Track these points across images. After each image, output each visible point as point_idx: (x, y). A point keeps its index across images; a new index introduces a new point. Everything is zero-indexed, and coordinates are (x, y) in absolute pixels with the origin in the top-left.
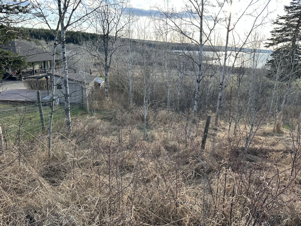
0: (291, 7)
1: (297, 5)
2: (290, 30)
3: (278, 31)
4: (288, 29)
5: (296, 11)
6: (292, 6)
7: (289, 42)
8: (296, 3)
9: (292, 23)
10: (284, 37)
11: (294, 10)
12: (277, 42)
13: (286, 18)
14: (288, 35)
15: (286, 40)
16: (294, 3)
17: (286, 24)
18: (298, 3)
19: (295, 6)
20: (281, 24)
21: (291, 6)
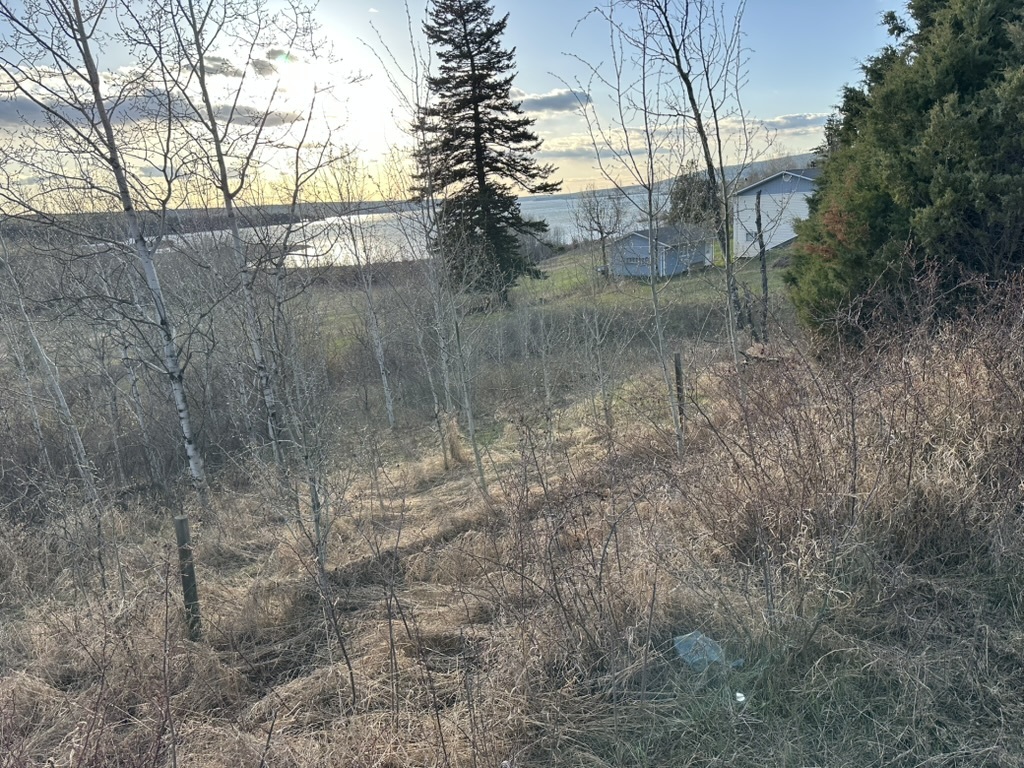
0: (444, 81)
1: (457, 74)
2: (461, 146)
3: (434, 151)
4: (457, 143)
5: (461, 90)
6: (445, 76)
7: (469, 180)
8: (454, 68)
9: (462, 124)
10: (451, 166)
11: (456, 87)
12: (439, 182)
13: (440, 111)
14: (460, 161)
15: (461, 175)
16: (450, 69)
17: (448, 129)
18: (460, 67)
19: (453, 78)
20: (434, 129)
21: (444, 78)
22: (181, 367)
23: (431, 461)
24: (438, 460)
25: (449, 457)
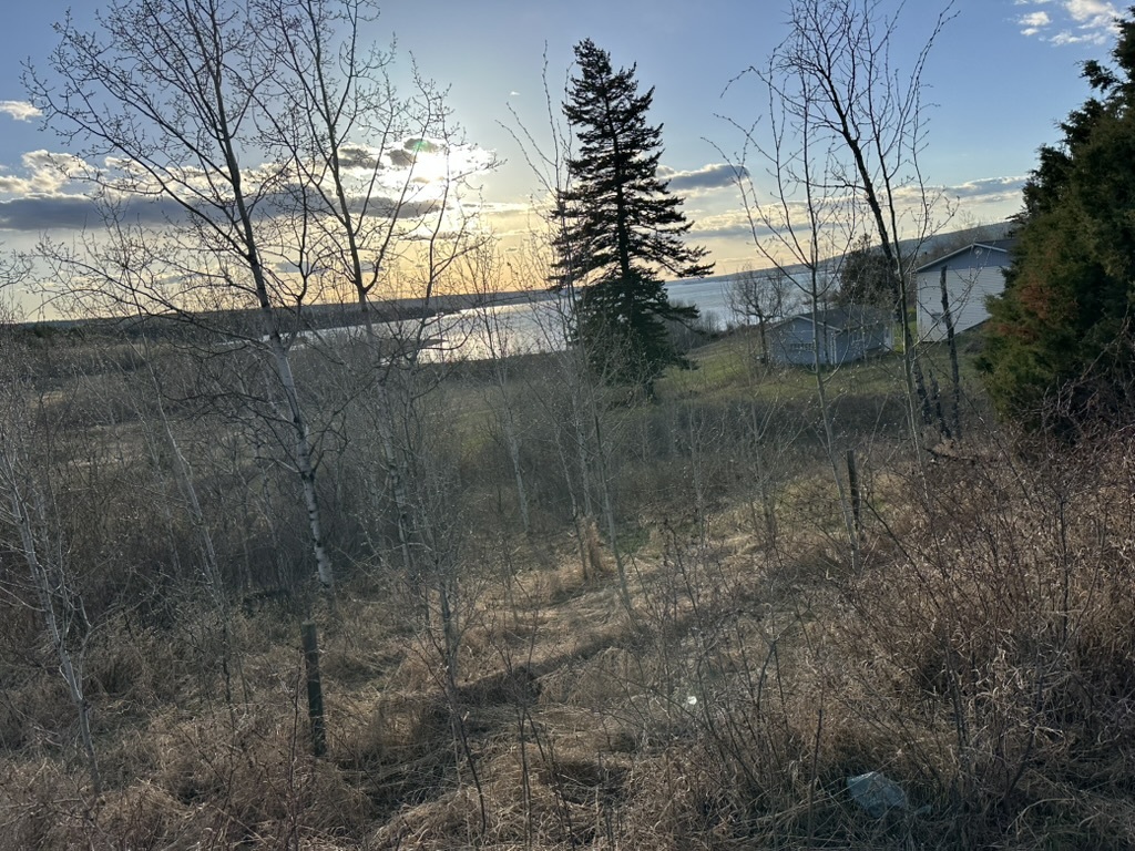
0: (585, 163)
1: (599, 155)
2: (603, 231)
3: (574, 238)
4: (598, 227)
5: (603, 171)
6: (586, 157)
7: (612, 265)
8: (595, 149)
9: (605, 207)
10: (592, 252)
11: (597, 169)
12: (579, 269)
13: (581, 195)
14: (602, 246)
15: (603, 260)
16: (591, 150)
17: (589, 213)
18: (602, 147)
19: (596, 159)
20: (574, 214)
21: (585, 160)
22: (313, 467)
23: (570, 570)
24: (576, 569)
25: (589, 565)
